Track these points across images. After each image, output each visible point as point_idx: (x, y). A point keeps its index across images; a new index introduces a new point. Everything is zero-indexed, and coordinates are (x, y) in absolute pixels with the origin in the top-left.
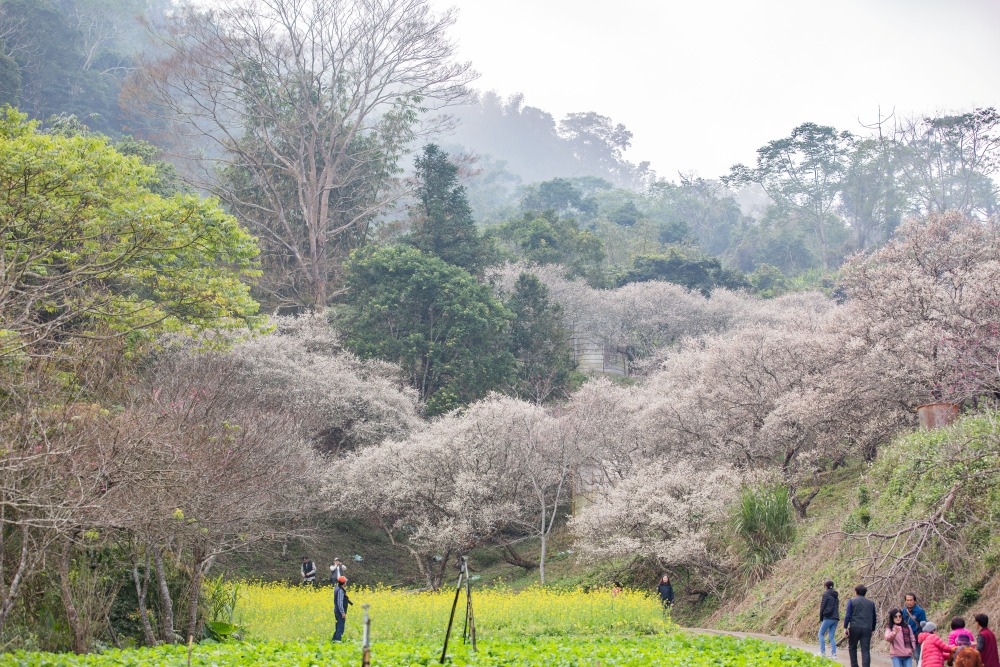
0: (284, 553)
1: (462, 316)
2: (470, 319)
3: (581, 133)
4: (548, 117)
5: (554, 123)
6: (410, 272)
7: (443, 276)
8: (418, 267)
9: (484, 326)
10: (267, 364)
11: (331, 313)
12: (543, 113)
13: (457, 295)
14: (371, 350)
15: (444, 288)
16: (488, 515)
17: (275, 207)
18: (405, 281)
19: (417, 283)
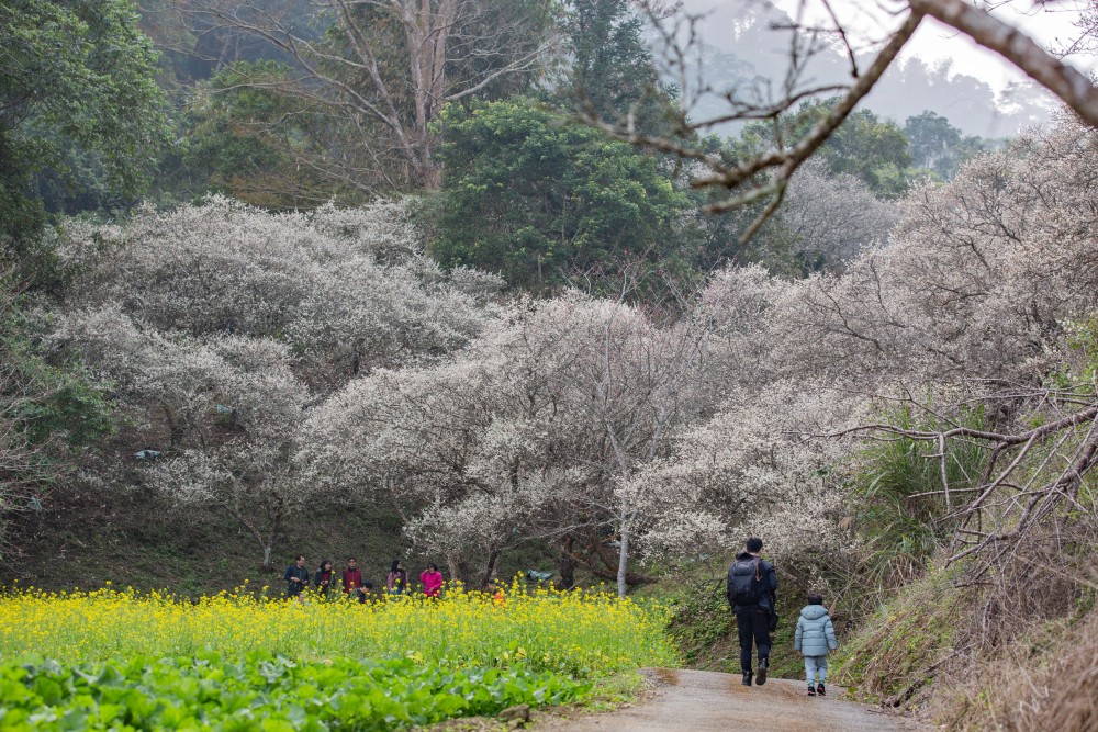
0: (266, 561)
1: (600, 200)
2: (611, 205)
3: (1025, 105)
4: (985, 87)
5: (992, 95)
6: (524, 133)
7: (574, 140)
8: (537, 127)
9: (633, 214)
10: (266, 266)
11: (413, 203)
12: (978, 83)
13: (594, 168)
14: (459, 253)
15: (577, 159)
16: (537, 489)
17: (365, 58)
18: (517, 149)
19: (534, 150)
